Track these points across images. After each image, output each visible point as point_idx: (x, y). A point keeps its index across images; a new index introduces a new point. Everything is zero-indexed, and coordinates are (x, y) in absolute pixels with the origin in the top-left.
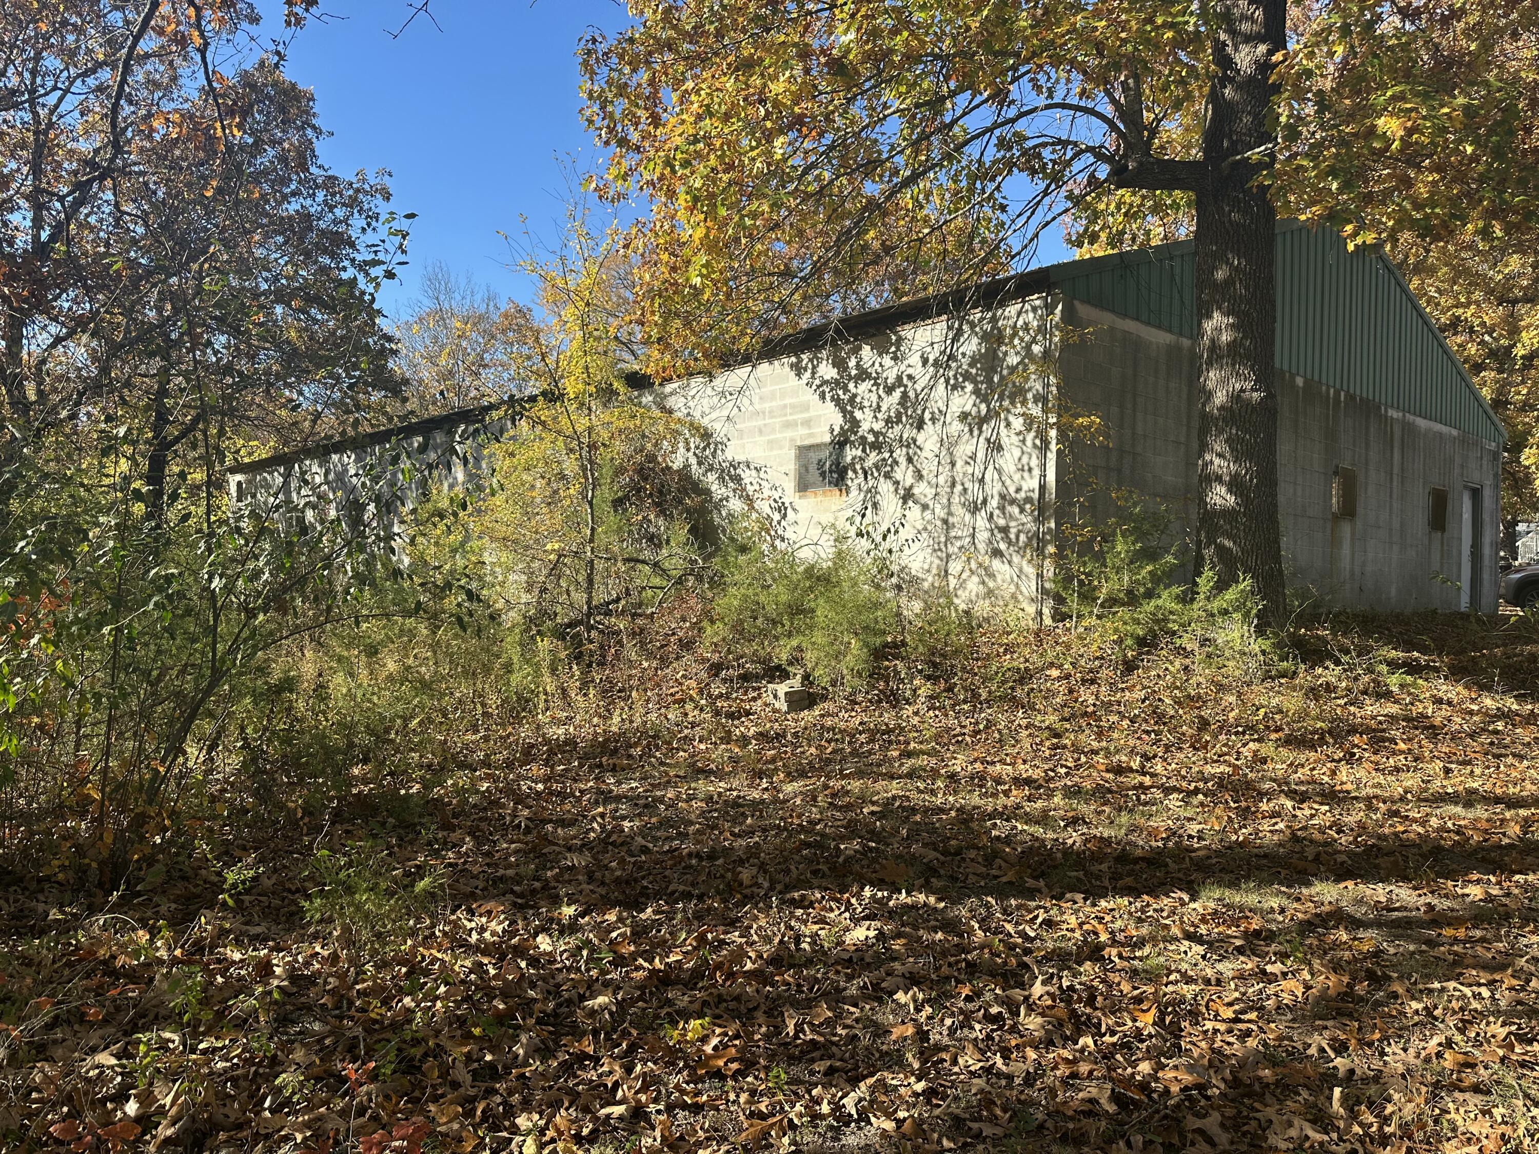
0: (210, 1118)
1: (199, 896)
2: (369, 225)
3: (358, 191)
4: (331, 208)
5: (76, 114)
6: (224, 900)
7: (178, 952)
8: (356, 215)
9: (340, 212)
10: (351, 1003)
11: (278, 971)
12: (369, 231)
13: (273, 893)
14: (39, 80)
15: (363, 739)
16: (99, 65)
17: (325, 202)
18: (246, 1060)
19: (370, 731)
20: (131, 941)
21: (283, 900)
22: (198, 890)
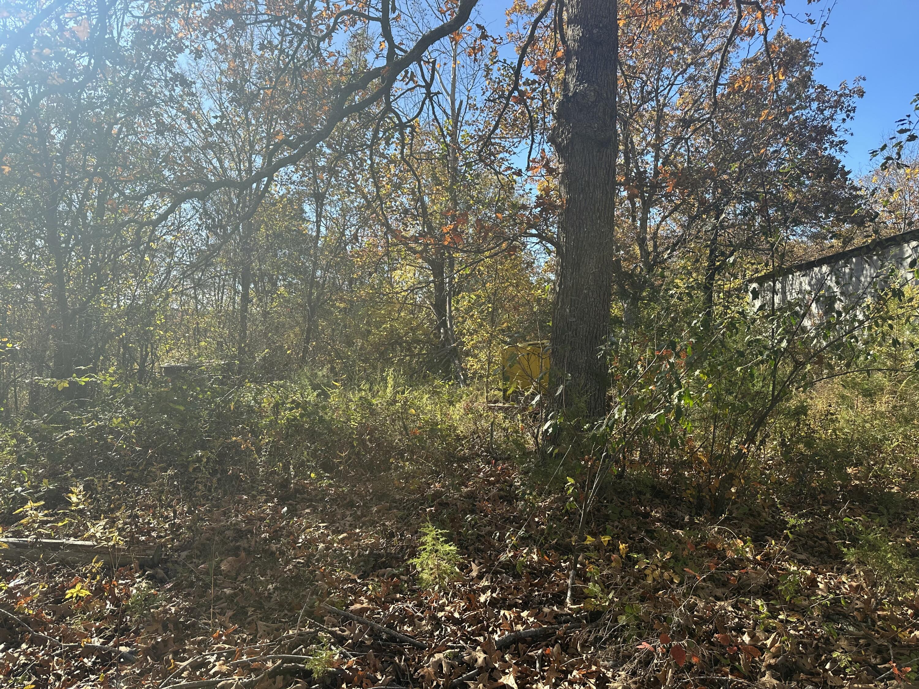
0: (796, 662)
1: (763, 528)
2: (848, 116)
3: (841, 96)
4: (822, 112)
5: (678, 95)
6: (787, 535)
7: (758, 557)
8: (839, 111)
9: (827, 113)
10: (874, 623)
11: (821, 586)
12: (848, 120)
13: (808, 537)
14: (660, 83)
15: (857, 449)
16: (688, 66)
17: (818, 109)
18: (807, 634)
19: (863, 446)
20: (734, 544)
21: (815, 542)
22: (762, 524)
